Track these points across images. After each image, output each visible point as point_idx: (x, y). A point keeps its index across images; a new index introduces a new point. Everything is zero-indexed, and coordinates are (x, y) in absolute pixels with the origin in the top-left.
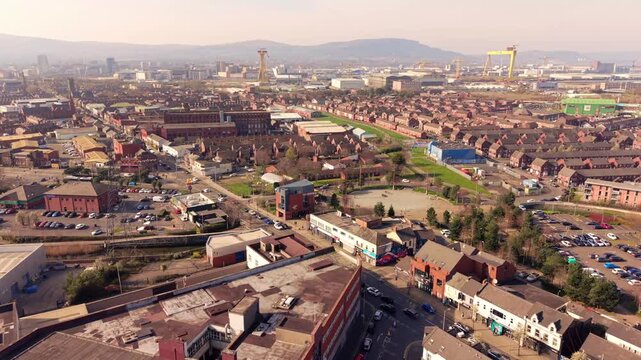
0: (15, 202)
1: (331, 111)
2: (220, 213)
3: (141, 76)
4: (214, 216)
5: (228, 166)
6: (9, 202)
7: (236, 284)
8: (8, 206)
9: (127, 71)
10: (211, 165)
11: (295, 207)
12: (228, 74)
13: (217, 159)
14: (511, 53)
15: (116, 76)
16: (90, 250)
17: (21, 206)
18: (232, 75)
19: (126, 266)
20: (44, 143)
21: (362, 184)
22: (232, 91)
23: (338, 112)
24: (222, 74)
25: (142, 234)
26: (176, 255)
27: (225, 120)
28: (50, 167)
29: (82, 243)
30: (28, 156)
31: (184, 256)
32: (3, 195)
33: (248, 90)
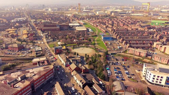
0: (3, 48)
1: (89, 22)
2: (41, 52)
3: (50, 10)
4: (40, 53)
5: (52, 40)
6: (2, 48)
7: (27, 70)
8: (1, 48)
9: (47, 8)
10: (48, 39)
11: (57, 52)
12: (72, 9)
13: (50, 38)
14: (148, 4)
15: (44, 10)
16: (13, 59)
17: (4, 48)
18: (73, 10)
19: (16, 64)
20: (17, 31)
21: (79, 46)
22: (69, 15)
23: (91, 23)
24: (70, 9)
25: (24, 56)
26: (27, 62)
27: (58, 26)
28: (15, 38)
29: (11, 58)
30: (11, 35)
31: (29, 62)
32: (1, 46)
33: (73, 15)
